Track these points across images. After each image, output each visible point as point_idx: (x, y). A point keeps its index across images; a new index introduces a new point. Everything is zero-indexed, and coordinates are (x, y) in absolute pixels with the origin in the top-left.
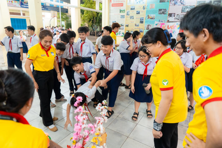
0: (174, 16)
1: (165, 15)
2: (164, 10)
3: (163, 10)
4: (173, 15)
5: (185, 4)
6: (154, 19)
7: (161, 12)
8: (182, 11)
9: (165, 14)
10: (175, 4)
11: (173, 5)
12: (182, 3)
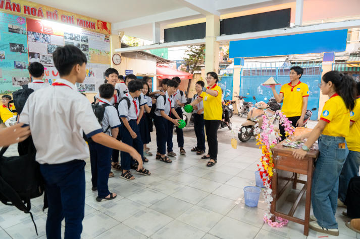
0: (39, 57)
1: (22, 54)
2: (20, 45)
3: (18, 46)
4: (36, 55)
5: (50, 41)
6: (4, 58)
7: (16, 49)
8: (49, 52)
9: (23, 52)
10: (36, 40)
11: (34, 41)
12: (46, 40)
